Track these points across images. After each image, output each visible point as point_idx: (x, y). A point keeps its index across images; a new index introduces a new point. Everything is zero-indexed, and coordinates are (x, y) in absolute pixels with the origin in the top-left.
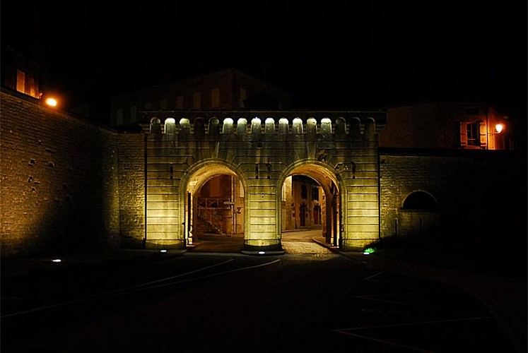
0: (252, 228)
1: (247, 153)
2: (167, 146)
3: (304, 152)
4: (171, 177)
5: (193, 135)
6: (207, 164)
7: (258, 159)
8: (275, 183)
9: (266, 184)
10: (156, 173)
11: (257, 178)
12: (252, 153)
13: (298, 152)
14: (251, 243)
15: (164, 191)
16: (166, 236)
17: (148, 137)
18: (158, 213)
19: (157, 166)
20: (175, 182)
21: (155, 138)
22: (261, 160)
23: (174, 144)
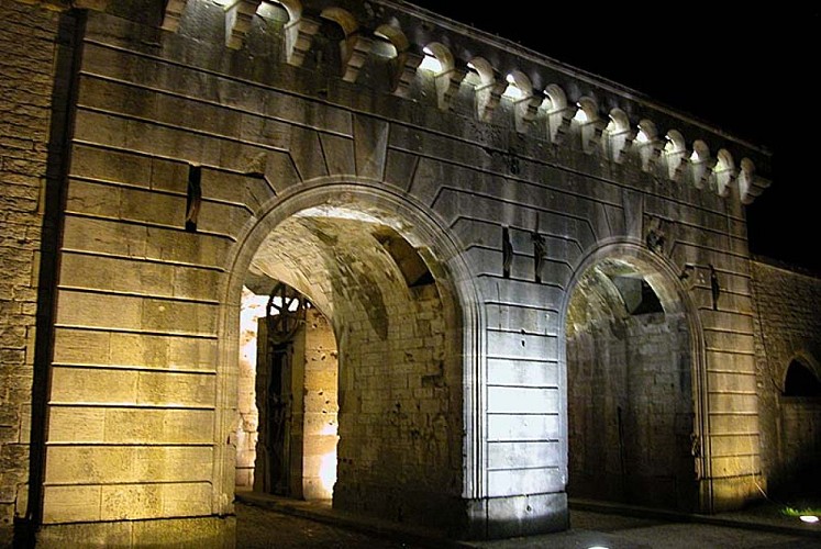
0: (497, 457)
1: (476, 185)
2: (182, 83)
3: (618, 216)
4: (191, 227)
5: (297, 70)
6: (339, 195)
7: (509, 210)
8: (554, 299)
9: (533, 301)
10: (117, 197)
11: (506, 275)
12: (490, 191)
13: (606, 214)
14: (497, 511)
15: (153, 281)
16: (154, 502)
17: (89, 26)
18: (113, 388)
19: (124, 161)
20: (207, 246)
21: (128, 39)
22: (518, 217)
23: (214, 83)
